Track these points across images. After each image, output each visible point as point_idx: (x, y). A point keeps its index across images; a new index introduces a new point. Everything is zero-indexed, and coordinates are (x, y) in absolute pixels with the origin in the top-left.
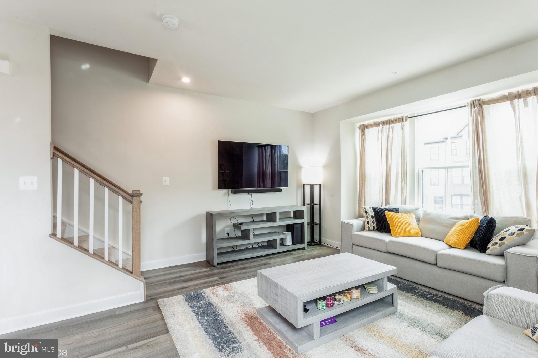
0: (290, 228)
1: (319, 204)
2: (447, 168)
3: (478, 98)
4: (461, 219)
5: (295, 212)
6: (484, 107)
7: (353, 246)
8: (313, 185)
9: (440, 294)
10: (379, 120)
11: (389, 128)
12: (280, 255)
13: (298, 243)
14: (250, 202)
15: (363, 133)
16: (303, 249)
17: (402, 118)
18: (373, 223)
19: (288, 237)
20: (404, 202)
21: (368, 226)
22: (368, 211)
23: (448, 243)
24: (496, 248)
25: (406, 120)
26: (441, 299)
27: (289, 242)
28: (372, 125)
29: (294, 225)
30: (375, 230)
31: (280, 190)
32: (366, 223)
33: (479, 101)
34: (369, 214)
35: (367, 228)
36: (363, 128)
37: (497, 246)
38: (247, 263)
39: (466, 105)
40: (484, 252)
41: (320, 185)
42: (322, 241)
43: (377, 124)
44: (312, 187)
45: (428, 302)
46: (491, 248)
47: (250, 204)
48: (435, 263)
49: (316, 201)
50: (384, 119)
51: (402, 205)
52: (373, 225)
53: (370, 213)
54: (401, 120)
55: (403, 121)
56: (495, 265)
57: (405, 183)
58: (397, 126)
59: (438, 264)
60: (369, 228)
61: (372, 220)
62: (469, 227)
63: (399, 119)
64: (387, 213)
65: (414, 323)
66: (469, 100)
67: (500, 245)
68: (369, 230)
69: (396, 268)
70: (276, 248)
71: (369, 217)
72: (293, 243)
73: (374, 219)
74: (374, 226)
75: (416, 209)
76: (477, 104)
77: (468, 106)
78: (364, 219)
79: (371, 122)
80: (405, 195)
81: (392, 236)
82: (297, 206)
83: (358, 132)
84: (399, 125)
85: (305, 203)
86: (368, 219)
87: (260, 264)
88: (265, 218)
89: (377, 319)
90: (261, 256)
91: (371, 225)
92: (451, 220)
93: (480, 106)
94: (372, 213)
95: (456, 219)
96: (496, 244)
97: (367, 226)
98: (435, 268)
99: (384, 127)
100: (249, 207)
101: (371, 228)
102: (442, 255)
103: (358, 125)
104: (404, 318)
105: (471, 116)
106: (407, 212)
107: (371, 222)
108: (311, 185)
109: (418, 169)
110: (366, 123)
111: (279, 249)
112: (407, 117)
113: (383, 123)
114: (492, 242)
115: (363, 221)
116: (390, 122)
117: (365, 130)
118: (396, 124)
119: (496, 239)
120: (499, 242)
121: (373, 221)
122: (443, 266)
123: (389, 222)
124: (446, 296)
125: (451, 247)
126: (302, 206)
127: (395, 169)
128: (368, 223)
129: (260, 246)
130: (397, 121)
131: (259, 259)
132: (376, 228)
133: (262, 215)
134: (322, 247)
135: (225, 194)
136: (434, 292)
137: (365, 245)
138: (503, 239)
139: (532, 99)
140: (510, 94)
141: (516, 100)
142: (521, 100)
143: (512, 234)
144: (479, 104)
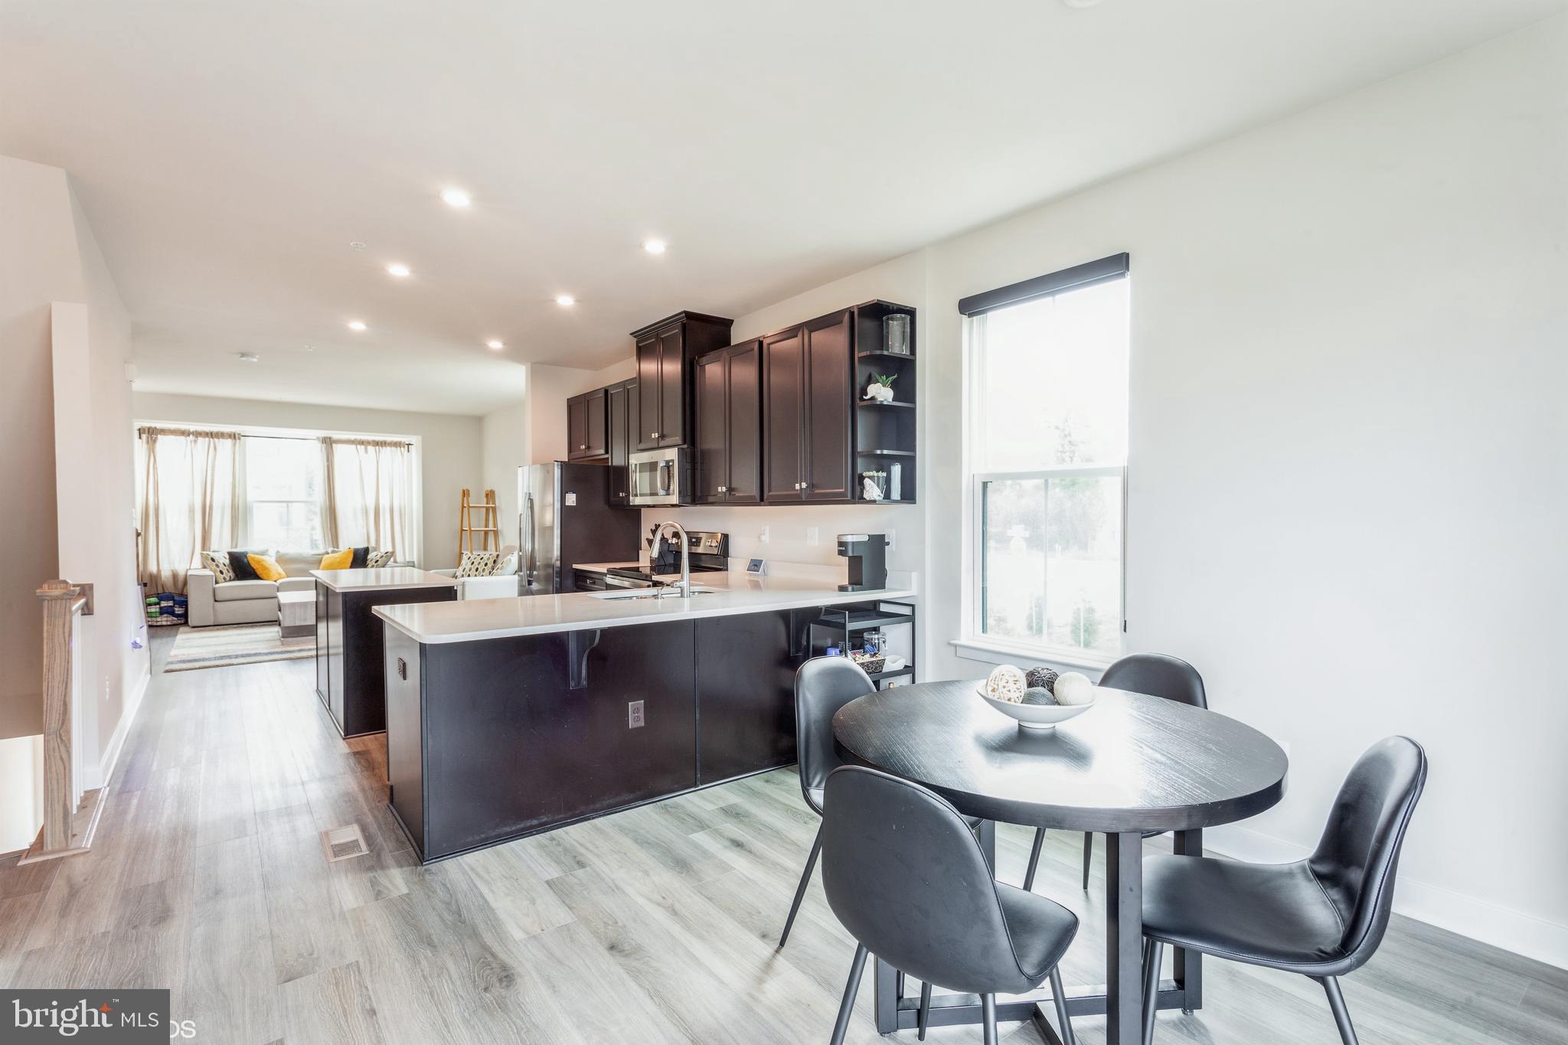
3: (330, 435)
6: (334, 445)
7: (216, 603)
10: (191, 428)
11: (209, 442)
15: (152, 441)
17: (235, 434)
18: (230, 571)
21: (222, 576)
25: (239, 439)
28: (173, 432)
30: (235, 578)
32: (219, 574)
33: (330, 438)
35: (223, 580)
36: (154, 434)
39: (318, 439)
43: (185, 433)
50: (200, 428)
54: (233, 436)
55: (235, 438)
58: (224, 443)
60: (225, 579)
61: (225, 568)
62: (341, 557)
63: (228, 434)
64: (250, 556)
66: (321, 435)
68: (225, 581)
71: (218, 565)
73: (232, 566)
74: (231, 575)
77: (319, 441)
79: (173, 427)
81: (260, 581)
84: (227, 442)
86: (219, 568)
91: (227, 573)
92: (315, 555)
93: (331, 444)
94: (227, 560)
95: (318, 555)
97: (219, 577)
99: (200, 439)
101: (228, 578)
103: (138, 425)
105: (322, 453)
106: (263, 553)
107: (225, 572)
110: (160, 426)
112: (240, 435)
113: (199, 434)
115: (210, 572)
116: (211, 435)
117: (156, 436)
118: (221, 440)
119: (372, 557)
121: (232, 568)
123: (255, 566)
128: (222, 572)
132: (237, 575)
138: (377, 561)
139: (370, 448)
140: (355, 440)
141: (359, 446)
142: (363, 447)
143: (382, 557)
144: (328, 442)
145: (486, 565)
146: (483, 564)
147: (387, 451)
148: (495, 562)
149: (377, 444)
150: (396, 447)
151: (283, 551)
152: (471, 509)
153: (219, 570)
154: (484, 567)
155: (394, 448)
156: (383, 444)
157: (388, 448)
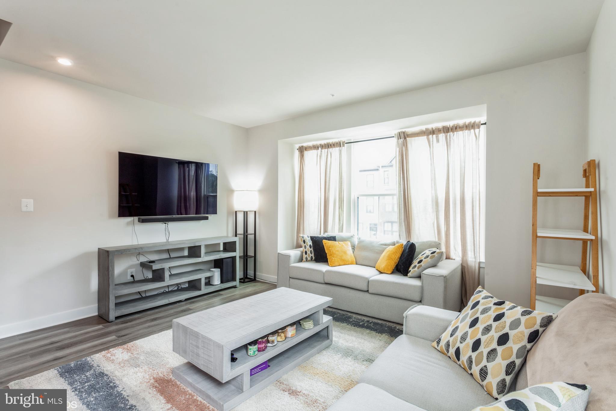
0: (218, 264)
1: (254, 233)
2: (379, 195)
3: (403, 130)
4: (389, 245)
5: (225, 244)
6: (408, 139)
7: (291, 279)
8: (247, 212)
9: (371, 320)
10: (318, 143)
11: (328, 152)
12: (205, 297)
13: (228, 281)
14: (166, 234)
15: (302, 156)
16: (235, 287)
17: (340, 143)
18: (311, 253)
19: (216, 274)
20: (341, 230)
22: (306, 240)
23: (379, 269)
24: (415, 271)
25: (344, 146)
26: (372, 325)
27: (217, 280)
28: (311, 148)
29: (224, 260)
30: (313, 260)
31: (207, 218)
32: (304, 254)
33: (404, 133)
34: (307, 244)
35: (305, 259)
36: (302, 150)
37: (416, 269)
38: (159, 312)
39: (394, 135)
40: (406, 275)
41: (255, 212)
42: (257, 276)
43: (316, 147)
44: (246, 214)
45: (361, 329)
46: (412, 270)
47: (166, 236)
48: (366, 289)
49: (251, 230)
50: (323, 142)
51: (339, 232)
52: (311, 255)
53: (308, 242)
54: (339, 144)
55: (340, 146)
56: (414, 287)
57: (342, 210)
58: (335, 151)
59: (370, 291)
60: (306, 258)
61: (310, 249)
62: (395, 253)
63: (337, 143)
64: (325, 241)
65: (348, 353)
66: (397, 132)
67: (418, 268)
68: (307, 260)
69: (332, 299)
70: (200, 290)
71: (307, 246)
72: (222, 282)
73: (312, 249)
74: (312, 257)
75: (352, 237)
76: (402, 135)
77: (395, 137)
78: (301, 249)
79: (310, 144)
80: (342, 223)
81: (329, 266)
82: (227, 237)
83: (297, 154)
84: (337, 149)
85: (237, 233)
86: (305, 249)
87: (178, 312)
88: (186, 253)
89: (312, 356)
90: (180, 301)
91: (309, 255)
92: (381, 246)
93: (405, 138)
94: (310, 243)
95: (386, 245)
96: (415, 266)
97: (305, 256)
98: (366, 295)
99: (323, 150)
100: (165, 241)
101: (309, 259)
102: (373, 281)
103: (297, 146)
104: (338, 350)
105: (398, 147)
106: (344, 240)
107: (309, 252)
108: (244, 212)
109: (354, 195)
110: (305, 145)
111: (205, 290)
112: (345, 142)
113: (323, 146)
114: (413, 266)
115: (301, 251)
116: (328, 146)
117: (304, 152)
118: (334, 149)
119: (415, 262)
120: (418, 265)
121: (311, 251)
122: (373, 292)
123: (326, 251)
124: (376, 321)
125: (381, 273)
126: (233, 236)
127: (333, 195)
128: (306, 253)
129: (180, 288)
130: (335, 146)
131: (178, 304)
132: (314, 258)
133: (182, 249)
134: (257, 284)
135: (128, 224)
136: (366, 319)
137: (302, 277)
138: (420, 262)
139: (442, 136)
140: (427, 129)
141: (431, 136)
142: (434, 136)
143: (427, 257)
144: (404, 136)
145: (503, 339)
146: (495, 335)
147: (458, 137)
148: (534, 337)
149: (446, 130)
150: (470, 130)
151: (363, 238)
152: (539, 198)
153: (305, 250)
154: (494, 345)
155: (466, 132)
156: (456, 128)
157: (461, 133)
